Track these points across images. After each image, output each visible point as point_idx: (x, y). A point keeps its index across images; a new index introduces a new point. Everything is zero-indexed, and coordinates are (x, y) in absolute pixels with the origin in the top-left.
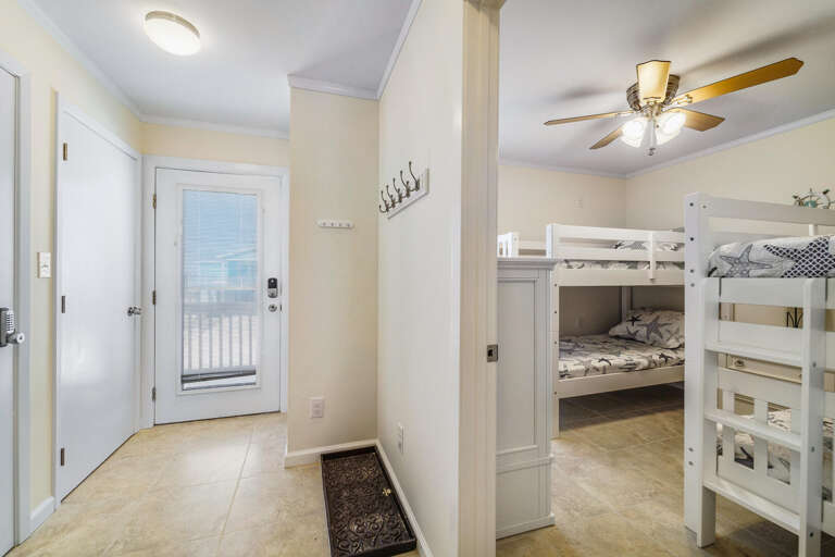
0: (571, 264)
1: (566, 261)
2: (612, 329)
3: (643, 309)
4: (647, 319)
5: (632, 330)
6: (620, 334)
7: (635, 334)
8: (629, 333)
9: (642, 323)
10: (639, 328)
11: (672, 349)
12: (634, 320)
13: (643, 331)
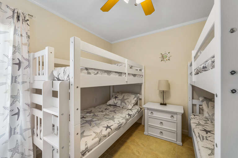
0: (90, 71)
1: (87, 69)
2: (108, 102)
3: (118, 92)
4: (120, 97)
5: (115, 102)
6: (111, 104)
7: (116, 103)
8: (114, 103)
9: (119, 99)
10: (118, 101)
11: (130, 109)
12: (116, 98)
13: (119, 102)
